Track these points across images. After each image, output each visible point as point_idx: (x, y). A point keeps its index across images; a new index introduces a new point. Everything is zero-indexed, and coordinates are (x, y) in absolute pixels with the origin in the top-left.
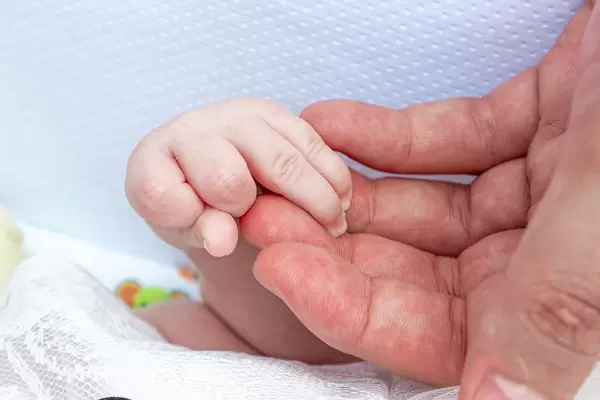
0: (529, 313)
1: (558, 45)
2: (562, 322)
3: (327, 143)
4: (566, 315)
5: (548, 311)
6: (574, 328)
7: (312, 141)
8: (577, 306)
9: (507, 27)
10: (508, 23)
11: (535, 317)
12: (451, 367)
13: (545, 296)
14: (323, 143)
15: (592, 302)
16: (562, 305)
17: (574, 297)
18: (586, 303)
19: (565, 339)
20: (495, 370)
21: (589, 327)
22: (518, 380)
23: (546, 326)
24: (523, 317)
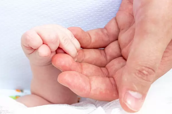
0: (135, 73)
1: (119, 10)
2: (144, 74)
3: (75, 37)
4: (144, 72)
5: (140, 72)
6: (147, 75)
7: (72, 36)
8: (147, 69)
9: (100, 7)
10: (100, 6)
11: (137, 74)
12: (114, 95)
13: (139, 68)
14: (74, 37)
15: (151, 68)
16: (144, 70)
17: (146, 67)
18: (149, 68)
19: (145, 78)
20: (128, 89)
21: (150, 74)
22: (135, 91)
23: (140, 76)
24: (134, 75)
